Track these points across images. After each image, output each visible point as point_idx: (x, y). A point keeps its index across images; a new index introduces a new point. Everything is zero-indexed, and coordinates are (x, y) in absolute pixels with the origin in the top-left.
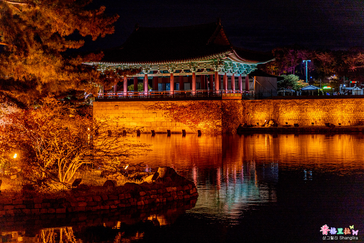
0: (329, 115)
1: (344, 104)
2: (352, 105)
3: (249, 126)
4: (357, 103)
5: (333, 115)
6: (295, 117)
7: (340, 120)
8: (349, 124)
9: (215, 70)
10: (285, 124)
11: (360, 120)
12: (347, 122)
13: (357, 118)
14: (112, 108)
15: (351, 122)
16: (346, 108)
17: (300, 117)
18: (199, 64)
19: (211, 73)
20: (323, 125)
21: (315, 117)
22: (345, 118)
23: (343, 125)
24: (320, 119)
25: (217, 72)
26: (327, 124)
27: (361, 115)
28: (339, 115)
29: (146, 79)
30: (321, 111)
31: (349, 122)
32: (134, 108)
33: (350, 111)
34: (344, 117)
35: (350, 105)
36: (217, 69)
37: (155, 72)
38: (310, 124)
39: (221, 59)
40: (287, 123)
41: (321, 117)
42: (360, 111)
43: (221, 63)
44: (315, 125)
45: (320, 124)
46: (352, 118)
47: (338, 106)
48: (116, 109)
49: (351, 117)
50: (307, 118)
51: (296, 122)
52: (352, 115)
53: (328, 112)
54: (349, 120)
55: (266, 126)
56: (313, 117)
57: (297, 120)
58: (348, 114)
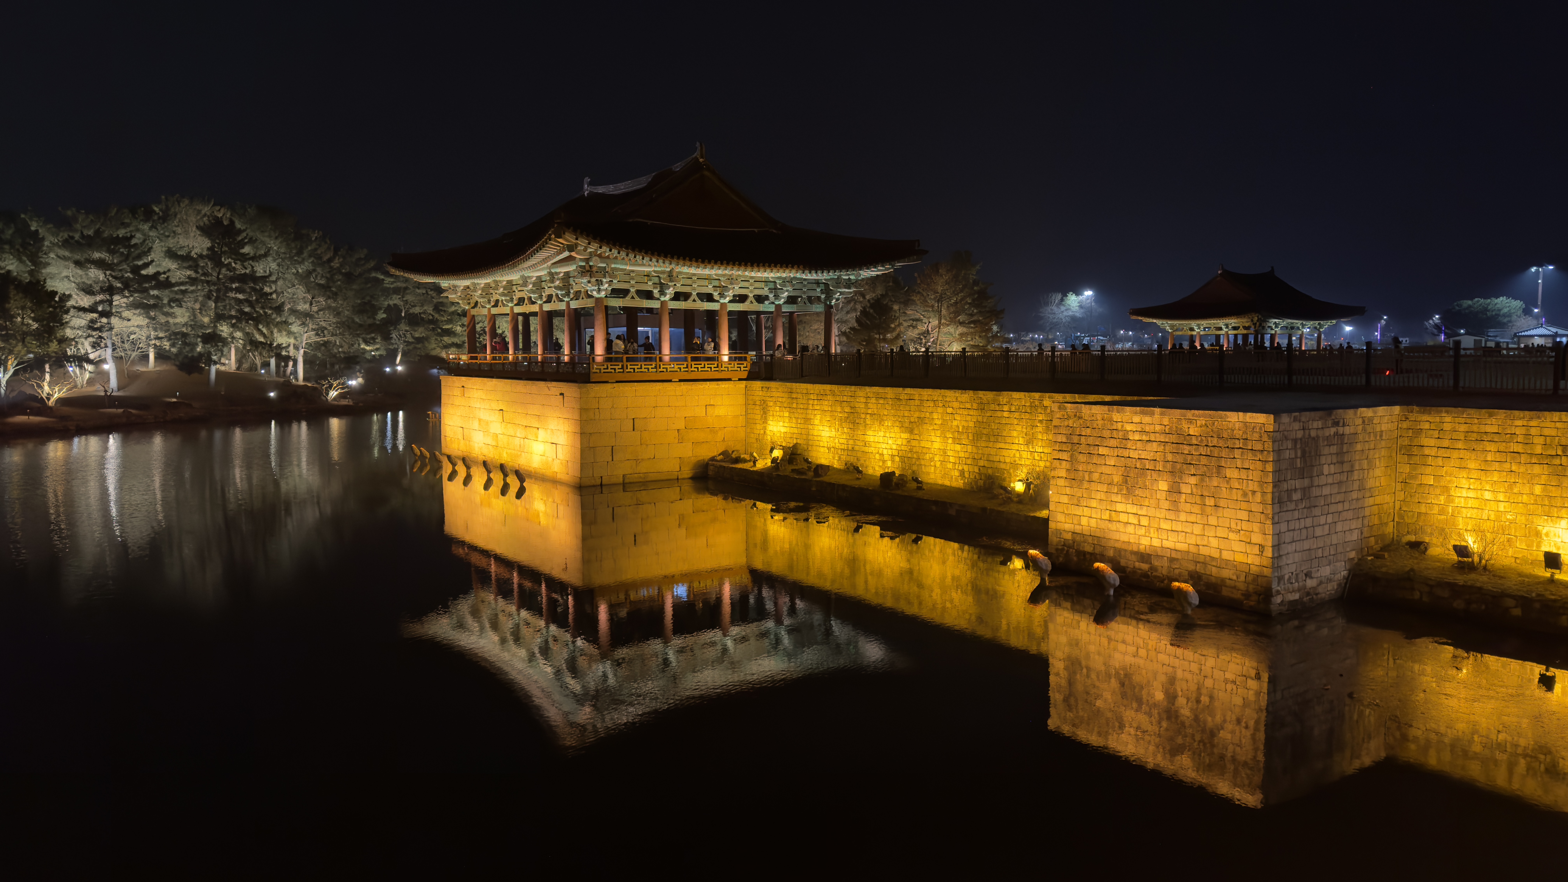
0: (914, 443)
1: (949, 410)
2: (971, 413)
4: (982, 407)
5: (923, 444)
6: (842, 441)
7: (938, 464)
11: (990, 471)
12: (957, 473)
13: (981, 463)
15: (967, 475)
16: (955, 423)
17: (851, 442)
21: (884, 446)
22: (952, 459)
24: (893, 456)
27: (993, 452)
28: (936, 446)
30: (897, 429)
31: (962, 473)
33: (965, 436)
34: (950, 453)
35: (965, 412)
36: (599, 291)
41: (894, 447)
42: (992, 439)
46: (969, 462)
47: (935, 416)
49: (967, 455)
50: (866, 449)
52: (969, 448)
53: (911, 431)
54: (960, 468)
56: (879, 445)
57: (846, 453)
58: (958, 447)
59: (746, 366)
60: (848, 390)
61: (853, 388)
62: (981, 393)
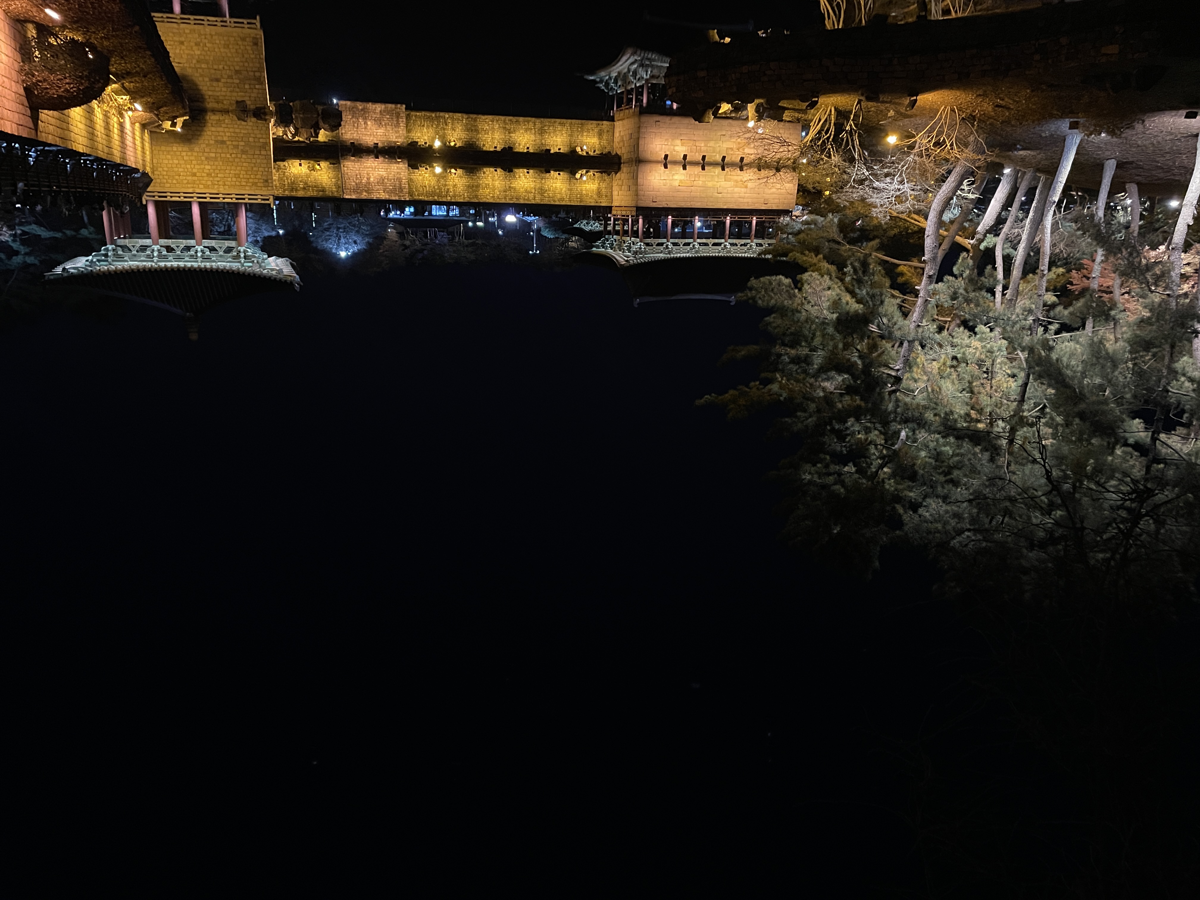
0: (509, 183)
1: (491, 195)
2: (481, 195)
3: (605, 172)
4: (476, 196)
5: (504, 183)
6: (549, 182)
7: (496, 175)
8: (485, 170)
9: (642, 244)
10: (561, 173)
11: (471, 175)
12: (487, 173)
13: (475, 177)
14: (772, 201)
16: (488, 191)
17: (543, 182)
18: (661, 252)
19: (648, 241)
20: (516, 170)
21: (525, 181)
22: (490, 177)
23: (492, 169)
24: (520, 177)
25: (641, 242)
26: (511, 171)
27: (472, 181)
28: (497, 182)
29: (727, 237)
30: (518, 188)
31: (484, 173)
32: (745, 200)
33: (484, 186)
34: (490, 179)
35: (484, 195)
37: (714, 244)
38: (531, 171)
39: (635, 257)
40: (559, 174)
41: (519, 181)
42: (471, 186)
43: (636, 253)
44: (526, 171)
45: (521, 173)
46: (481, 177)
47: (498, 193)
48: (768, 199)
49: (482, 179)
50: (535, 179)
51: (548, 175)
52: (481, 182)
53: (510, 187)
55: (585, 171)
56: (528, 181)
57: (547, 177)
58: (487, 182)
59: (614, 212)
60: (546, 202)
61: (542, 203)
62: (477, 201)
